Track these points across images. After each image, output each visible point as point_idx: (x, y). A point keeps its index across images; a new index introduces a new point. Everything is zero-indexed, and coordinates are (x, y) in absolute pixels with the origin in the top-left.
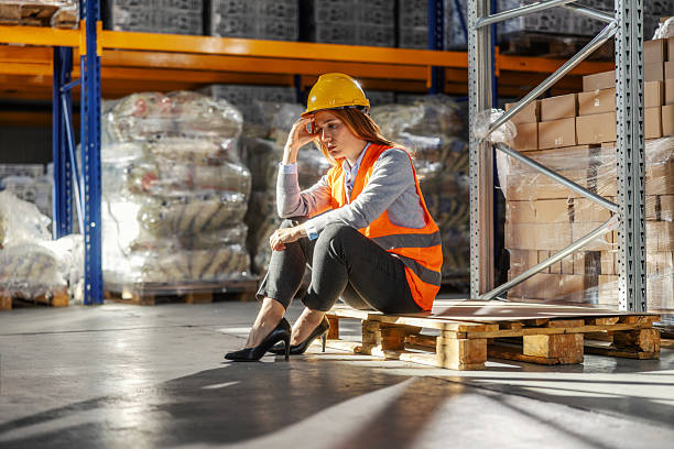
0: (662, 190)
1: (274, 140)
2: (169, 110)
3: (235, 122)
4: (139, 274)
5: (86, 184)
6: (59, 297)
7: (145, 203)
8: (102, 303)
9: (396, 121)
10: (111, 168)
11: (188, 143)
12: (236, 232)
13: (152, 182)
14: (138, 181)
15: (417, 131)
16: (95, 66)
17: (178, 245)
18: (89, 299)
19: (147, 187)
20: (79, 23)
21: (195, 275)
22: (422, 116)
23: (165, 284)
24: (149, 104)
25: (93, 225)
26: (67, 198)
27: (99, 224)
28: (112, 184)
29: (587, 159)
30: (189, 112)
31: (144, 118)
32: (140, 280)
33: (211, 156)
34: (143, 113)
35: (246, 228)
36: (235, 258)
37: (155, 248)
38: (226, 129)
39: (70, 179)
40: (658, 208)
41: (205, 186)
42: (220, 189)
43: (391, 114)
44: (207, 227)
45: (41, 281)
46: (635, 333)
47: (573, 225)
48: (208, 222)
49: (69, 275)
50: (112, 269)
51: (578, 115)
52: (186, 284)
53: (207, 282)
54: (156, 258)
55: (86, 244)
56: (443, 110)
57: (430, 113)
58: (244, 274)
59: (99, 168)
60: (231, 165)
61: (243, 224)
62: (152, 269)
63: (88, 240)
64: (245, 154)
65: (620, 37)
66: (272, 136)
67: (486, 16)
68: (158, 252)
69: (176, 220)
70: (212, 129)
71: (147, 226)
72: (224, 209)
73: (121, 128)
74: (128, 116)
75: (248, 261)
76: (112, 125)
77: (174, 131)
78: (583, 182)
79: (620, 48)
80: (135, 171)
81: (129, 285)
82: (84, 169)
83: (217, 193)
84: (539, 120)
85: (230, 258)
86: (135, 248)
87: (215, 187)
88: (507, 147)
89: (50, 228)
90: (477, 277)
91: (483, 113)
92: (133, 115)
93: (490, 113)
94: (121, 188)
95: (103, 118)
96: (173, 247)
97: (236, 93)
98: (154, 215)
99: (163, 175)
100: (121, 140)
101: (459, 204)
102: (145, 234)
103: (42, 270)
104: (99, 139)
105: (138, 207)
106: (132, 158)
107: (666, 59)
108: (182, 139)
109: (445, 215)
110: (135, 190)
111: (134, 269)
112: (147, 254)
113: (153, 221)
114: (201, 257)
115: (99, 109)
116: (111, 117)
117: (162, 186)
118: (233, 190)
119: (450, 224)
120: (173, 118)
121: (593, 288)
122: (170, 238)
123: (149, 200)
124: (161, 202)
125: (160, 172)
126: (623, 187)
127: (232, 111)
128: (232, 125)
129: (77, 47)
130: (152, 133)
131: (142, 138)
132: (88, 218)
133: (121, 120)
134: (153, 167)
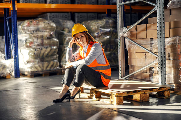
0: (170, 51)
1: (65, 31)
2: (36, 24)
3: (54, 27)
4: (29, 69)
5: (14, 45)
6: (8, 76)
7: (30, 50)
8: (19, 77)
9: (98, 25)
10: (21, 40)
11: (41, 33)
12: (55, 56)
13: (32, 44)
14: (28, 44)
15: (104, 27)
16: (15, 13)
17: (39, 61)
18: (16, 76)
19: (31, 46)
20: (10, 2)
21: (45, 69)
22: (105, 23)
23: (36, 72)
24: (31, 23)
25: (16, 56)
26: (9, 48)
27: (18, 56)
28: (21, 45)
29: (150, 42)
30: (41, 25)
31: (29, 27)
32: (30, 71)
33: (48, 36)
34: (29, 25)
35: (58, 55)
36: (55, 64)
37: (33, 62)
38: (52, 29)
39: (10, 43)
40: (169, 56)
41: (47, 45)
42: (51, 45)
43: (97, 23)
44: (47, 56)
45: (3, 72)
46: (163, 92)
47: (146, 60)
48: (48, 54)
49: (10, 70)
50: (22, 68)
51: (147, 30)
52: (42, 71)
53: (48, 70)
54: (34, 65)
55: (15, 61)
56: (110, 21)
57: (107, 22)
58: (58, 68)
59: (17, 41)
60: (53, 39)
61: (57, 54)
62: (33, 67)
63: (15, 60)
64: (57, 35)
65: (158, 11)
66: (64, 30)
67: (121, 2)
68: (34, 63)
69: (39, 54)
70: (48, 29)
71: (31, 56)
72: (52, 51)
73: (23, 30)
74: (25, 26)
75: (59, 64)
76: (21, 29)
77: (38, 30)
78: (149, 48)
79: (158, 13)
80: (27, 41)
81: (27, 72)
82: (13, 41)
83: (50, 46)
84: (137, 31)
85: (54, 64)
86: (28, 62)
87: (49, 45)
88: (128, 38)
89: (4, 57)
90: (121, 73)
91: (121, 28)
92: (26, 26)
93: (123, 29)
94: (24, 46)
95: (18, 27)
96: (38, 61)
97: (54, 15)
98: (33, 53)
99: (35, 42)
100: (23, 33)
101: (115, 46)
102: (31, 58)
103: (3, 69)
104: (17, 33)
105: (28, 51)
106: (26, 38)
107: (171, 14)
108: (40, 32)
109: (112, 50)
110: (27, 47)
111: (28, 68)
112: (31, 64)
113: (32, 55)
114: (46, 64)
115: (17, 25)
116: (20, 26)
117: (35, 45)
118: (54, 45)
119: (113, 52)
120: (37, 27)
121: (152, 77)
122: (37, 59)
123: (31, 49)
124: (34, 50)
125: (34, 41)
126: (159, 51)
127: (53, 24)
128: (53, 28)
129: (10, 8)
130: (32, 31)
131: (29, 32)
132: (15, 55)
133: (23, 27)
134: (32, 40)
